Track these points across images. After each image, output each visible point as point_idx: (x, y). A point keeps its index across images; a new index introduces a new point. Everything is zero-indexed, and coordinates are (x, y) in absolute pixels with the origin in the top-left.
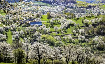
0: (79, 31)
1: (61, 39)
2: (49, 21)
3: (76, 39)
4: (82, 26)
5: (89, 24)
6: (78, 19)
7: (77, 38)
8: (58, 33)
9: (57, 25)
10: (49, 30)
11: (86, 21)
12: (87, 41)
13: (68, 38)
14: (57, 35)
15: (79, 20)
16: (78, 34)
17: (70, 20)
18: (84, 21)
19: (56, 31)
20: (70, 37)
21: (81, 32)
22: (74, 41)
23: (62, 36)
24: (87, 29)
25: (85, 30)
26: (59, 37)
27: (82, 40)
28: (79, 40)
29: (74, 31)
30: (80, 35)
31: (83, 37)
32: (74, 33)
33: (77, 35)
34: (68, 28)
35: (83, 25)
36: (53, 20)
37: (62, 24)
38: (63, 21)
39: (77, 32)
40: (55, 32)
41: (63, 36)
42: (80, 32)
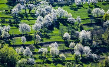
0: (78, 35)
1: (34, 53)
2: (11, 11)
3: (69, 54)
4: (86, 23)
5: (104, 18)
6: (80, 6)
7: (72, 51)
8: (29, 38)
9: (29, 20)
10: (6, 31)
11: (97, 12)
12: (96, 59)
13: (49, 52)
14: (26, 43)
15: (82, 9)
16: (76, 43)
17: (59, 8)
18: (94, 11)
19: (23, 35)
20: (54, 48)
21: (83, 36)
22: (63, 58)
23: (37, 46)
24: (99, 31)
25: (92, 34)
26: (28, 48)
27: (84, 55)
28: (77, 57)
29: (66, 35)
30: (79, 45)
31: (87, 49)
32: (65, 39)
33: (72, 44)
34: (55, 28)
35: (89, 21)
36: (19, 8)
37: (39, 17)
38: (43, 12)
39: (72, 38)
40: (21, 36)
41: (40, 46)
42: (80, 37)
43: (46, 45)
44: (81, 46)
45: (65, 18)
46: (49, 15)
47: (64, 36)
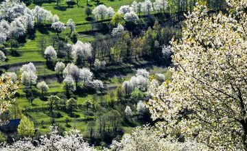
43: (14, 69)
44: (76, 67)
45: (47, 23)
46: (20, 18)
47: (46, 53)
